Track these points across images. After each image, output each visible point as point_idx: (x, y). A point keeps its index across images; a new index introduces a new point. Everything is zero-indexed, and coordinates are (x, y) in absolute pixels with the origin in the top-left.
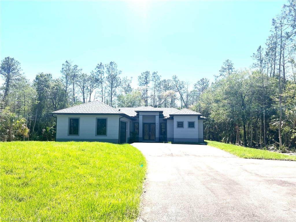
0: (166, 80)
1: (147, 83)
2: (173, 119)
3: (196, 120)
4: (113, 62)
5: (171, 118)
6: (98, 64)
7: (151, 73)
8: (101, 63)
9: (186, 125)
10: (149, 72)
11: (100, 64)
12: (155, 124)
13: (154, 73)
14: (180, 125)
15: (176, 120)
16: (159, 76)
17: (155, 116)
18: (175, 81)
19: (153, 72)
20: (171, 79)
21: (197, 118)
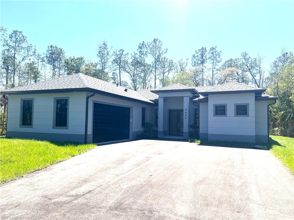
0: (234, 59)
1: (203, 63)
2: (208, 102)
3: (250, 101)
4: (156, 38)
5: (206, 99)
6: (140, 44)
7: (208, 49)
8: (143, 42)
9: (231, 110)
10: (205, 48)
11: (141, 44)
12: (183, 110)
13: (213, 49)
14: (220, 110)
15: (212, 102)
16: (219, 51)
17: (182, 98)
18: (245, 59)
19: (211, 47)
20: (240, 57)
21: (253, 96)
